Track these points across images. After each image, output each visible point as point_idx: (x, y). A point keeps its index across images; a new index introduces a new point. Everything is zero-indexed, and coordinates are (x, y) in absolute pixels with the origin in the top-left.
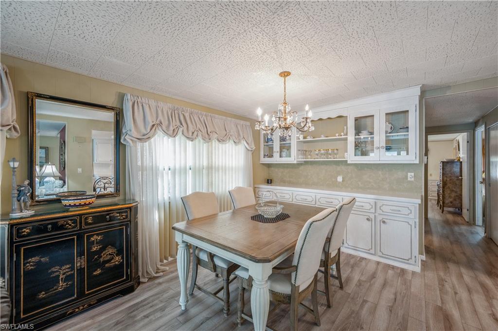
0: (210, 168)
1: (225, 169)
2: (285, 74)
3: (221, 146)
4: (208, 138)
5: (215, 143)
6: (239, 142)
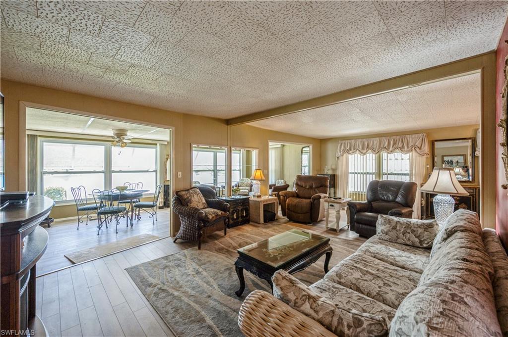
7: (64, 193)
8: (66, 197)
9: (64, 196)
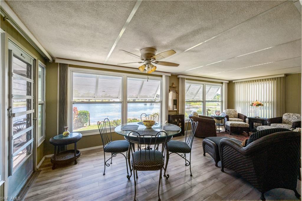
7: (88, 115)
8: (89, 117)
9: (88, 117)
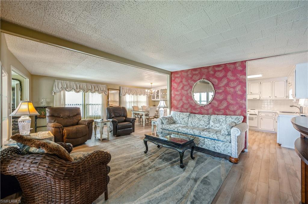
0: (137, 102)
1: (141, 102)
2: (151, 83)
3: (140, 96)
4: (137, 95)
5: (138, 95)
6: (145, 95)
